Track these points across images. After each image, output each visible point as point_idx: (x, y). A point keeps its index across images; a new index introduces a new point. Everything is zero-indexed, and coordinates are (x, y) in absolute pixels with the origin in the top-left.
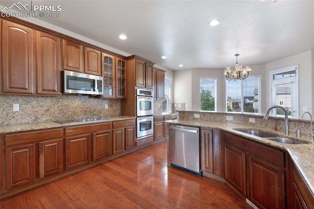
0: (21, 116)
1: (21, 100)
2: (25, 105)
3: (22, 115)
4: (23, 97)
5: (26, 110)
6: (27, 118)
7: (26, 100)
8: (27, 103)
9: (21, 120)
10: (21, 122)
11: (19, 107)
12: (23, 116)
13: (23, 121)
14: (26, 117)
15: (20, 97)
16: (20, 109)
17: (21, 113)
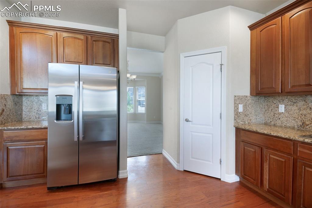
0: (286, 119)
1: (286, 101)
2: (291, 107)
3: (287, 117)
4: (289, 97)
5: (292, 112)
6: (293, 122)
7: (291, 100)
8: (292, 103)
9: (286, 122)
10: (286, 125)
11: (285, 108)
12: (288, 119)
13: (288, 125)
14: (291, 120)
15: (286, 97)
16: (285, 111)
17: (287, 114)
